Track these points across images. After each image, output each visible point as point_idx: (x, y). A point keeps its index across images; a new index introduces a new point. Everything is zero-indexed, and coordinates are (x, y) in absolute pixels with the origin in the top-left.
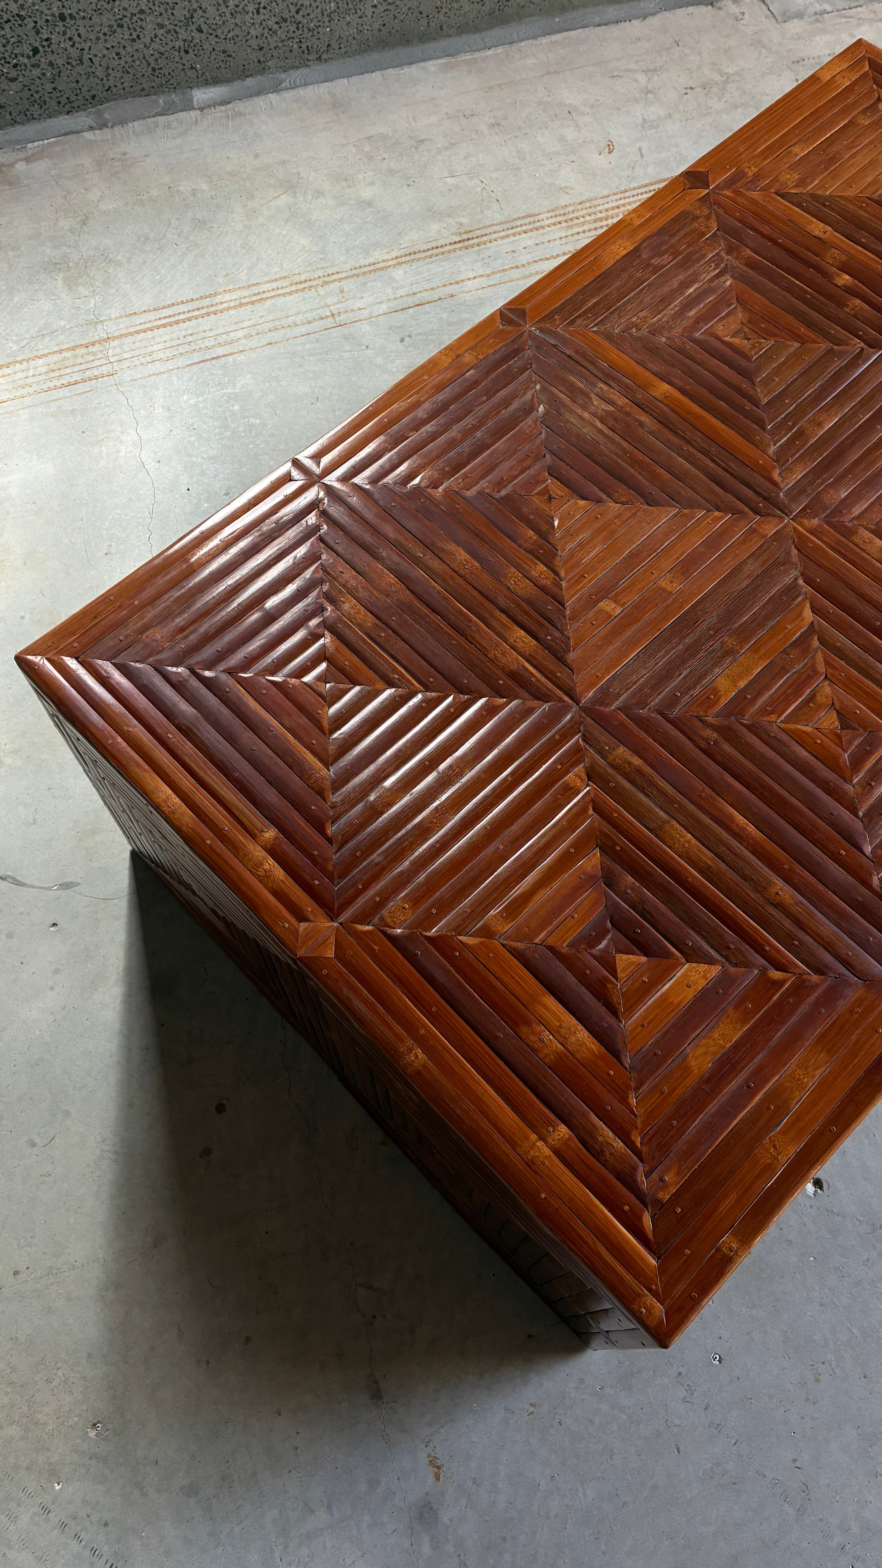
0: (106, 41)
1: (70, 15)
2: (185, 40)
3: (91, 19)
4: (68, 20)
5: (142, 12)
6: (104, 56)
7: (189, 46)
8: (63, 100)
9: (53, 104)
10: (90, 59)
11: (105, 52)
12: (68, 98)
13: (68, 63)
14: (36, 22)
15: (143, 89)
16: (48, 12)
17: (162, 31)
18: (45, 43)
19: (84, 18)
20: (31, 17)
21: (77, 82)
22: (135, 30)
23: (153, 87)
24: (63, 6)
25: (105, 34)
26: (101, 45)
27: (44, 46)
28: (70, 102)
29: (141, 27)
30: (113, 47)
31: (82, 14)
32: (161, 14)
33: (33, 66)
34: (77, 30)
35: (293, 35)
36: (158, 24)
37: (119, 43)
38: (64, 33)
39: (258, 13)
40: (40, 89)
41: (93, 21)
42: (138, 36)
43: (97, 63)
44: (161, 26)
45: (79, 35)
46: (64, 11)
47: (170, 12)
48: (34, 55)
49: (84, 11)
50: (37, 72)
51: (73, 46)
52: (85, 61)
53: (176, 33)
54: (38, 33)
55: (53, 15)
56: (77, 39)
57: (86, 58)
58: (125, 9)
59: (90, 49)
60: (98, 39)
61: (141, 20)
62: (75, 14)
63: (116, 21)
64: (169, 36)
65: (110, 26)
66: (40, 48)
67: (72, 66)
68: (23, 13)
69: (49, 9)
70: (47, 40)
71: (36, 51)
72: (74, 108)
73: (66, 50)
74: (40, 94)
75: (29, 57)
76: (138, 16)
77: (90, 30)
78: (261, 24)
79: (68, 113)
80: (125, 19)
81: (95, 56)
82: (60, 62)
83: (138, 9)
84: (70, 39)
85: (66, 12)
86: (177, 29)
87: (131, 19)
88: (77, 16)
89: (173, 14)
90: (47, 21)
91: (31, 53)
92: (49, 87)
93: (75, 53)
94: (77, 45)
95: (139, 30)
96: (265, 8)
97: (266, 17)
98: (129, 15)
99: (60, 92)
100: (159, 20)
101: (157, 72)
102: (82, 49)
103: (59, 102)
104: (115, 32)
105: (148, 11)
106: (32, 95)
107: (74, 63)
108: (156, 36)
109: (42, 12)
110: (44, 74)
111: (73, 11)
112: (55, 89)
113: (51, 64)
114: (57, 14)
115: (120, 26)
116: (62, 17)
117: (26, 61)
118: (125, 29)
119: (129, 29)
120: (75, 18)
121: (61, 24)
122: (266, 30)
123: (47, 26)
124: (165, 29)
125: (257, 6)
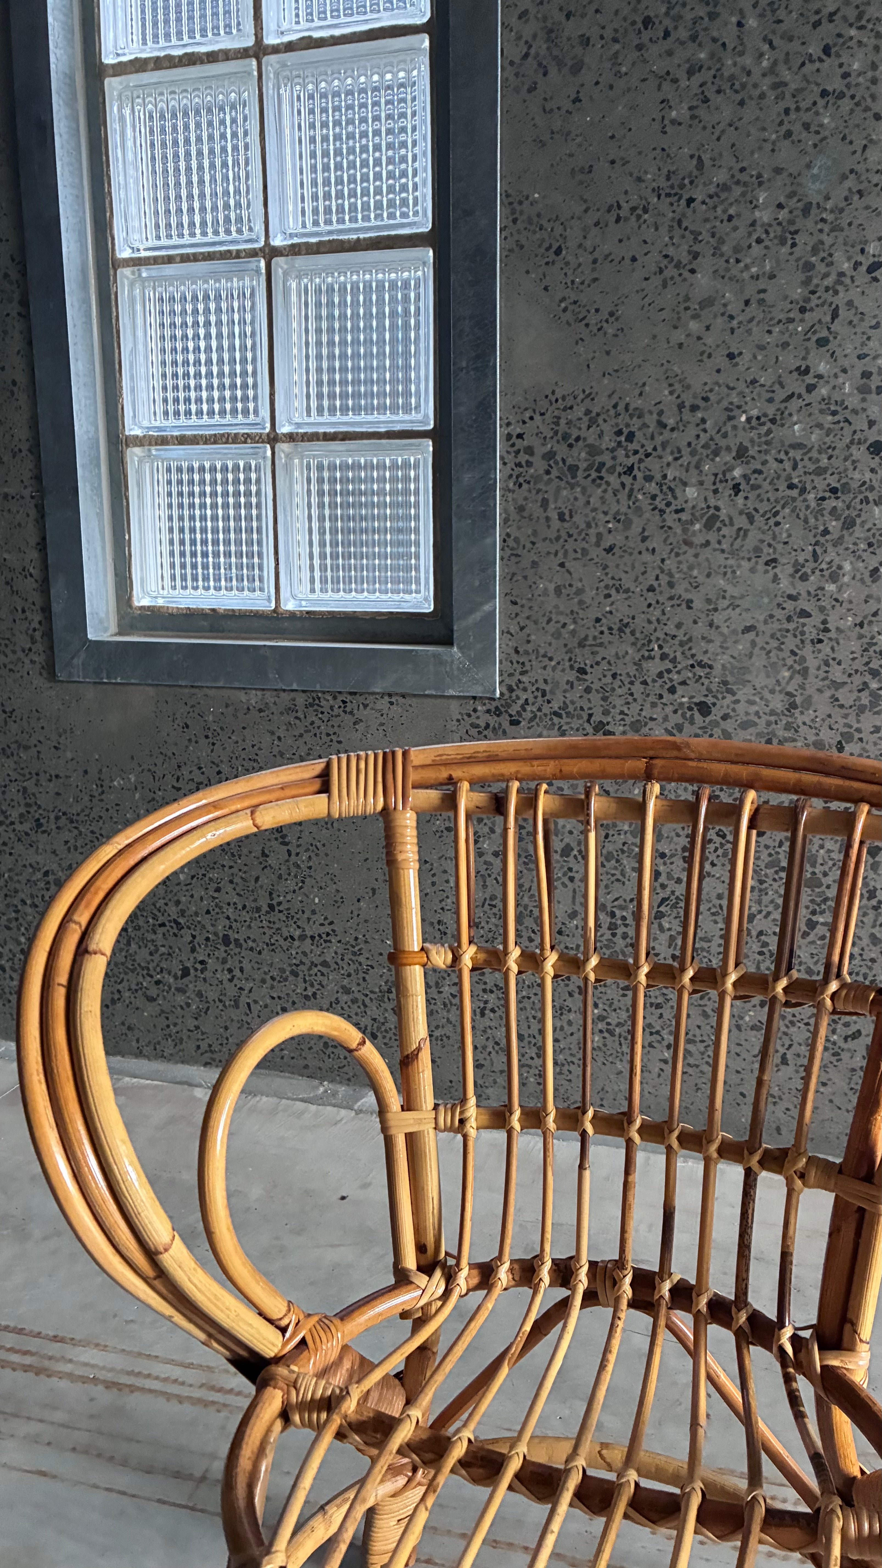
0: (272, 987)
1: (236, 940)
2: (374, 1020)
3: (260, 953)
4: (232, 946)
5: (325, 964)
6: (266, 1006)
7: (379, 1029)
8: (204, 1046)
9: (191, 1046)
10: (248, 1004)
11: (268, 1001)
12: (210, 1046)
13: (220, 1001)
14: (194, 937)
15: (306, 1067)
16: (211, 929)
17: (345, 998)
18: (199, 966)
19: (251, 949)
20: (189, 928)
21: (226, 1028)
22: (312, 985)
23: (320, 1069)
24: (231, 927)
25: (273, 978)
26: (264, 991)
27: (196, 970)
28: (211, 1051)
29: (320, 984)
30: (279, 998)
31: (250, 943)
32: (349, 975)
33: (178, 989)
34: (240, 962)
35: (530, 1062)
36: (343, 987)
37: (288, 994)
38: (224, 961)
39: (483, 1014)
40: (179, 1021)
41: (263, 956)
42: (314, 994)
43: (255, 1013)
44: (347, 991)
45: (242, 970)
46: (230, 933)
47: (361, 975)
48: (182, 977)
49: (254, 941)
50: (180, 999)
51: (231, 980)
52: (241, 1005)
53: (365, 1006)
54: (193, 950)
55: (216, 934)
56: (237, 972)
57: (243, 1000)
58: (305, 954)
59: (250, 991)
60: (264, 981)
61: (323, 974)
62: (242, 942)
63: (290, 965)
64: (355, 1006)
65: (282, 970)
66: (192, 971)
67: (224, 1006)
68: (182, 921)
69: (213, 925)
70: (202, 962)
71: (186, 972)
72: (214, 1060)
73: (221, 982)
74: (178, 1028)
75: (176, 977)
76: (319, 967)
77: (256, 966)
78: (484, 1031)
79: (206, 1064)
80: (301, 967)
81: (256, 1002)
82: (212, 995)
83: (321, 959)
84: (230, 971)
85: (233, 936)
86: (367, 1000)
87: (310, 969)
88: (245, 945)
89: (364, 979)
90: (207, 939)
91: (179, 973)
92: (191, 1023)
93: (231, 991)
94: (235, 981)
95: (317, 987)
96: (493, 1011)
97: (493, 1024)
98: (307, 962)
99: (203, 1033)
100: (345, 982)
101: (330, 1050)
102: (241, 989)
103: (198, 1047)
104: (286, 980)
105: (334, 966)
106: (168, 1026)
107: (227, 1004)
108: (337, 1001)
109: (204, 927)
110: (188, 1005)
111: (241, 937)
112: (197, 1028)
113: (200, 994)
114: (221, 935)
115: (295, 974)
116: (226, 940)
117: (171, 980)
118: (300, 979)
119: (305, 981)
120: (241, 946)
121: (223, 948)
122: (490, 1044)
123: (206, 946)
124: (351, 996)
125: (482, 1005)
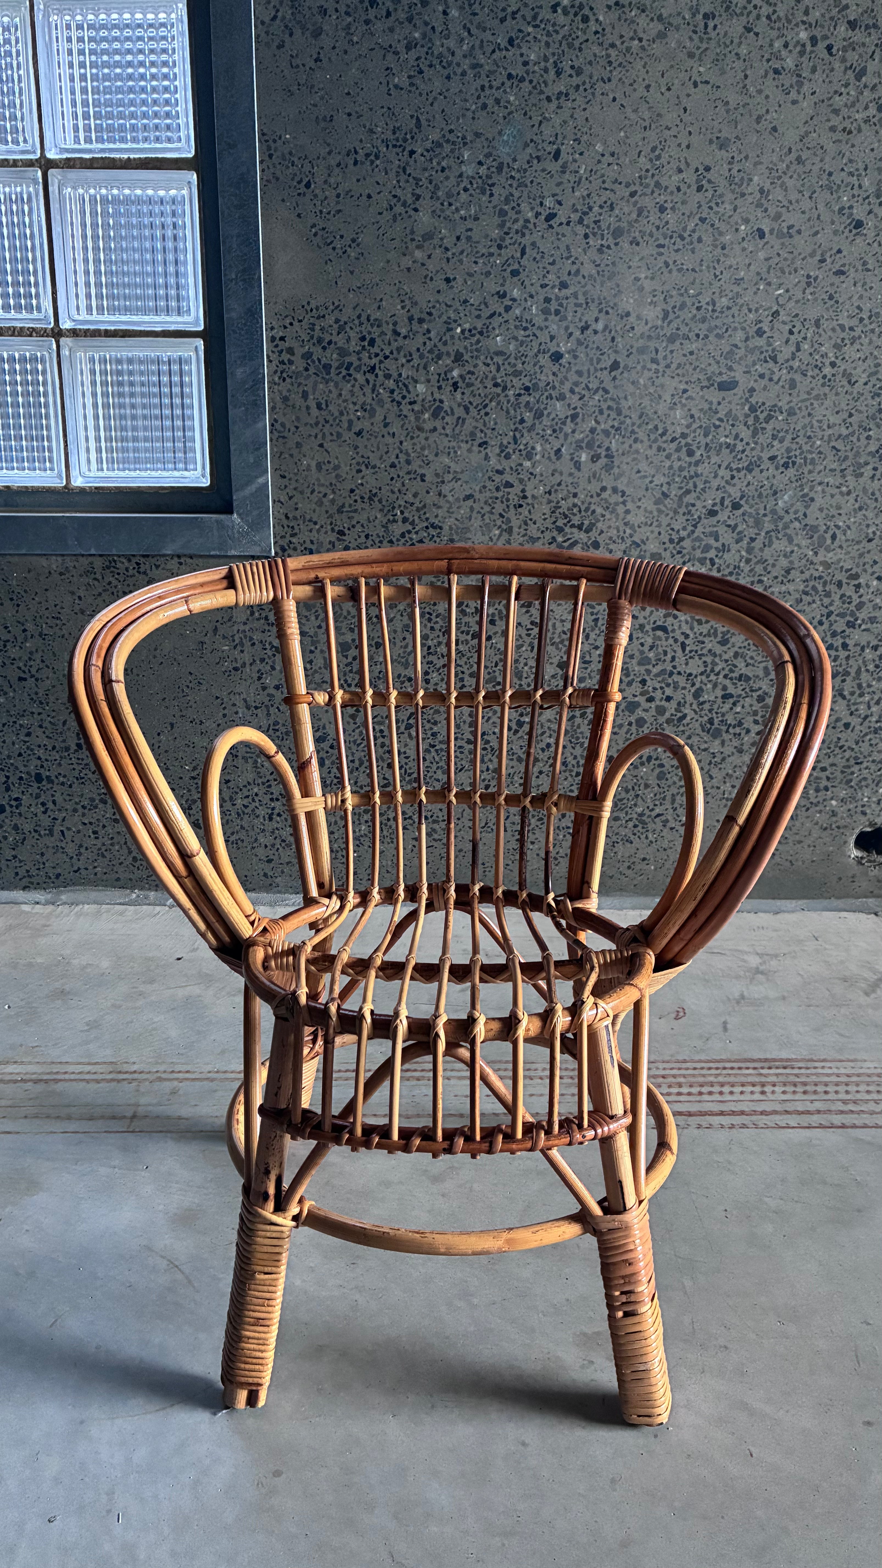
0: (84, 815)
1: (48, 777)
3: (70, 786)
4: (44, 783)
6: (79, 832)
8: (22, 872)
9: (9, 874)
10: (62, 832)
11: (81, 827)
12: (28, 871)
13: (36, 831)
14: (8, 777)
15: (118, 879)
16: (22, 769)
18: (14, 803)
19: (63, 784)
21: (42, 854)
23: (131, 879)
24: (42, 766)
25: (84, 807)
26: (76, 818)
27: (11, 806)
28: (29, 876)
30: (91, 823)
31: (61, 779)
34: (53, 796)
38: (38, 797)
39: (271, 819)
41: (74, 789)
43: (69, 839)
45: (54, 802)
46: (42, 771)
49: (65, 776)
51: (45, 812)
52: (55, 833)
54: (7, 789)
55: (28, 773)
56: (50, 805)
57: (57, 829)
59: (63, 820)
60: (75, 810)
62: (53, 778)
63: (99, 795)
65: (92, 800)
66: (7, 808)
67: (40, 835)
69: (25, 766)
70: (16, 799)
72: (32, 883)
73: (36, 815)
77: (68, 798)
78: (273, 832)
79: (24, 888)
81: (69, 829)
82: (27, 827)
84: (43, 804)
85: (45, 773)
88: (56, 781)
90: (21, 778)
92: (9, 854)
93: (46, 821)
94: (49, 813)
96: (279, 815)
97: (279, 826)
99: (21, 861)
102: (54, 819)
103: (17, 874)
104: (96, 807)
107: (42, 833)
109: (17, 768)
111: (52, 774)
112: (15, 857)
113: (16, 827)
114: (33, 774)
115: (104, 802)
116: (39, 778)
120: (52, 782)
121: (36, 785)
122: (278, 841)
123: (20, 784)
125: (270, 811)
